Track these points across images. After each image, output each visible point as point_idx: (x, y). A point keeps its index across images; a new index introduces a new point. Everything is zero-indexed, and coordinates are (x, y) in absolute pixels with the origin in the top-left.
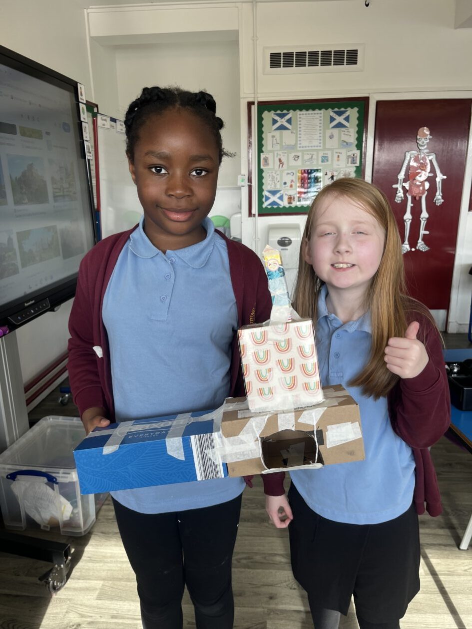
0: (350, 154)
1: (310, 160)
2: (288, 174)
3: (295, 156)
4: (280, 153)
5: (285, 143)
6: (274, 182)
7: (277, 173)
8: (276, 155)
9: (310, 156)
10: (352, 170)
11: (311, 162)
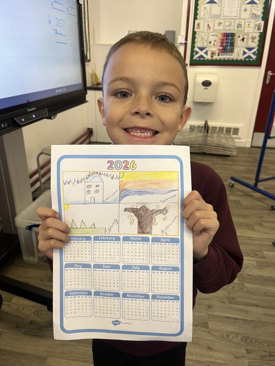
0: (257, 24)
1: (229, 26)
2: (213, 35)
3: (219, 22)
4: (209, 20)
5: (213, 13)
6: (203, 42)
7: (205, 35)
8: (206, 21)
9: (229, 23)
10: (257, 35)
11: (230, 27)
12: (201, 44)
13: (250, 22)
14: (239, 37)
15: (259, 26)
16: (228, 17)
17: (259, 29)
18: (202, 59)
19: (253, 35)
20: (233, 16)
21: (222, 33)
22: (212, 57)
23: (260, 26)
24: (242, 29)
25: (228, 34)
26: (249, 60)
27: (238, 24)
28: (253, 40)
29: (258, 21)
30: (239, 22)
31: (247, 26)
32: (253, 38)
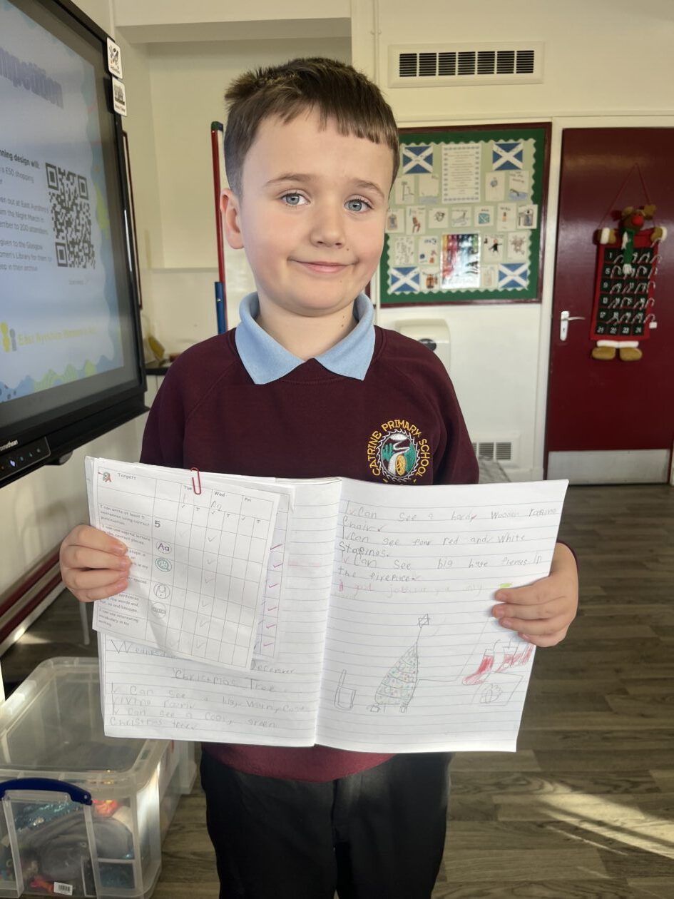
0: (522, 211)
1: (462, 219)
3: (438, 213)
4: (415, 208)
5: (423, 194)
6: (406, 255)
7: (410, 240)
8: (408, 212)
9: (461, 214)
10: (525, 235)
11: (463, 223)
12: (403, 260)
13: (507, 209)
14: (486, 242)
15: (527, 216)
16: (457, 202)
17: (528, 222)
18: (407, 293)
19: (516, 236)
20: (468, 199)
21: (448, 236)
22: (430, 286)
23: (530, 217)
24: (491, 223)
25: (460, 237)
26: (515, 291)
27: (481, 214)
28: (518, 248)
29: (524, 205)
30: (482, 210)
31: (501, 216)
32: (517, 244)
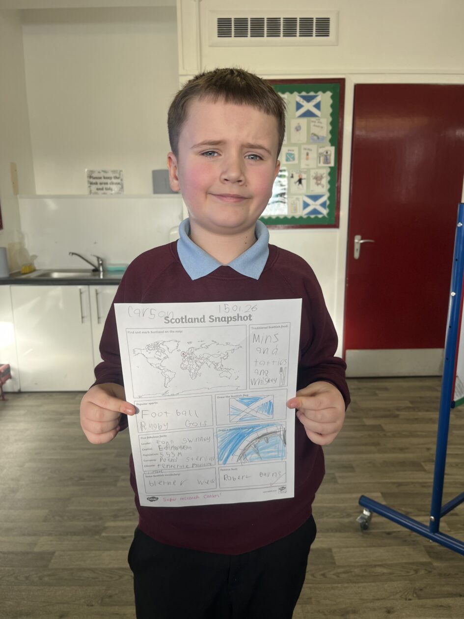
0: (322, 152)
10: (325, 172)
13: (309, 149)
14: (292, 177)
15: (326, 156)
17: (327, 161)
19: (317, 172)
23: (328, 157)
24: (296, 162)
26: (316, 217)
27: (287, 154)
28: (319, 182)
29: (323, 147)
30: (289, 150)
31: (304, 156)
32: (318, 178)
